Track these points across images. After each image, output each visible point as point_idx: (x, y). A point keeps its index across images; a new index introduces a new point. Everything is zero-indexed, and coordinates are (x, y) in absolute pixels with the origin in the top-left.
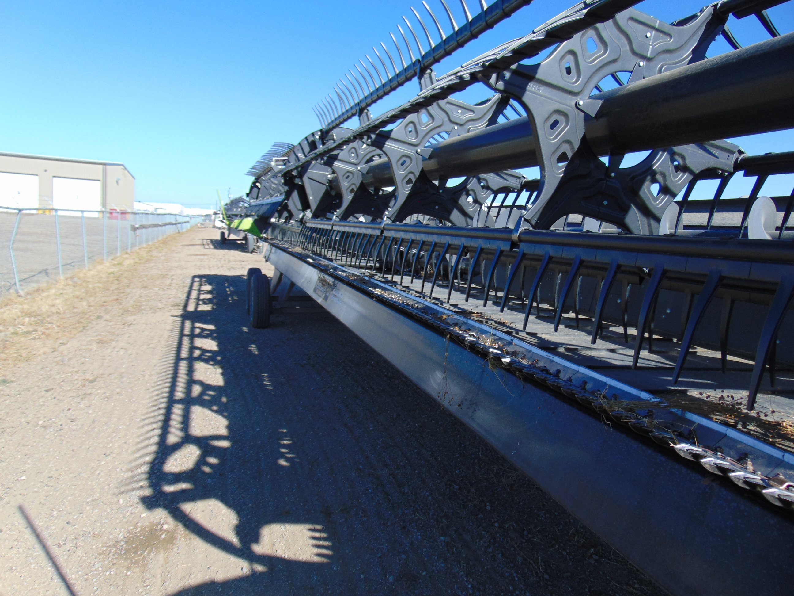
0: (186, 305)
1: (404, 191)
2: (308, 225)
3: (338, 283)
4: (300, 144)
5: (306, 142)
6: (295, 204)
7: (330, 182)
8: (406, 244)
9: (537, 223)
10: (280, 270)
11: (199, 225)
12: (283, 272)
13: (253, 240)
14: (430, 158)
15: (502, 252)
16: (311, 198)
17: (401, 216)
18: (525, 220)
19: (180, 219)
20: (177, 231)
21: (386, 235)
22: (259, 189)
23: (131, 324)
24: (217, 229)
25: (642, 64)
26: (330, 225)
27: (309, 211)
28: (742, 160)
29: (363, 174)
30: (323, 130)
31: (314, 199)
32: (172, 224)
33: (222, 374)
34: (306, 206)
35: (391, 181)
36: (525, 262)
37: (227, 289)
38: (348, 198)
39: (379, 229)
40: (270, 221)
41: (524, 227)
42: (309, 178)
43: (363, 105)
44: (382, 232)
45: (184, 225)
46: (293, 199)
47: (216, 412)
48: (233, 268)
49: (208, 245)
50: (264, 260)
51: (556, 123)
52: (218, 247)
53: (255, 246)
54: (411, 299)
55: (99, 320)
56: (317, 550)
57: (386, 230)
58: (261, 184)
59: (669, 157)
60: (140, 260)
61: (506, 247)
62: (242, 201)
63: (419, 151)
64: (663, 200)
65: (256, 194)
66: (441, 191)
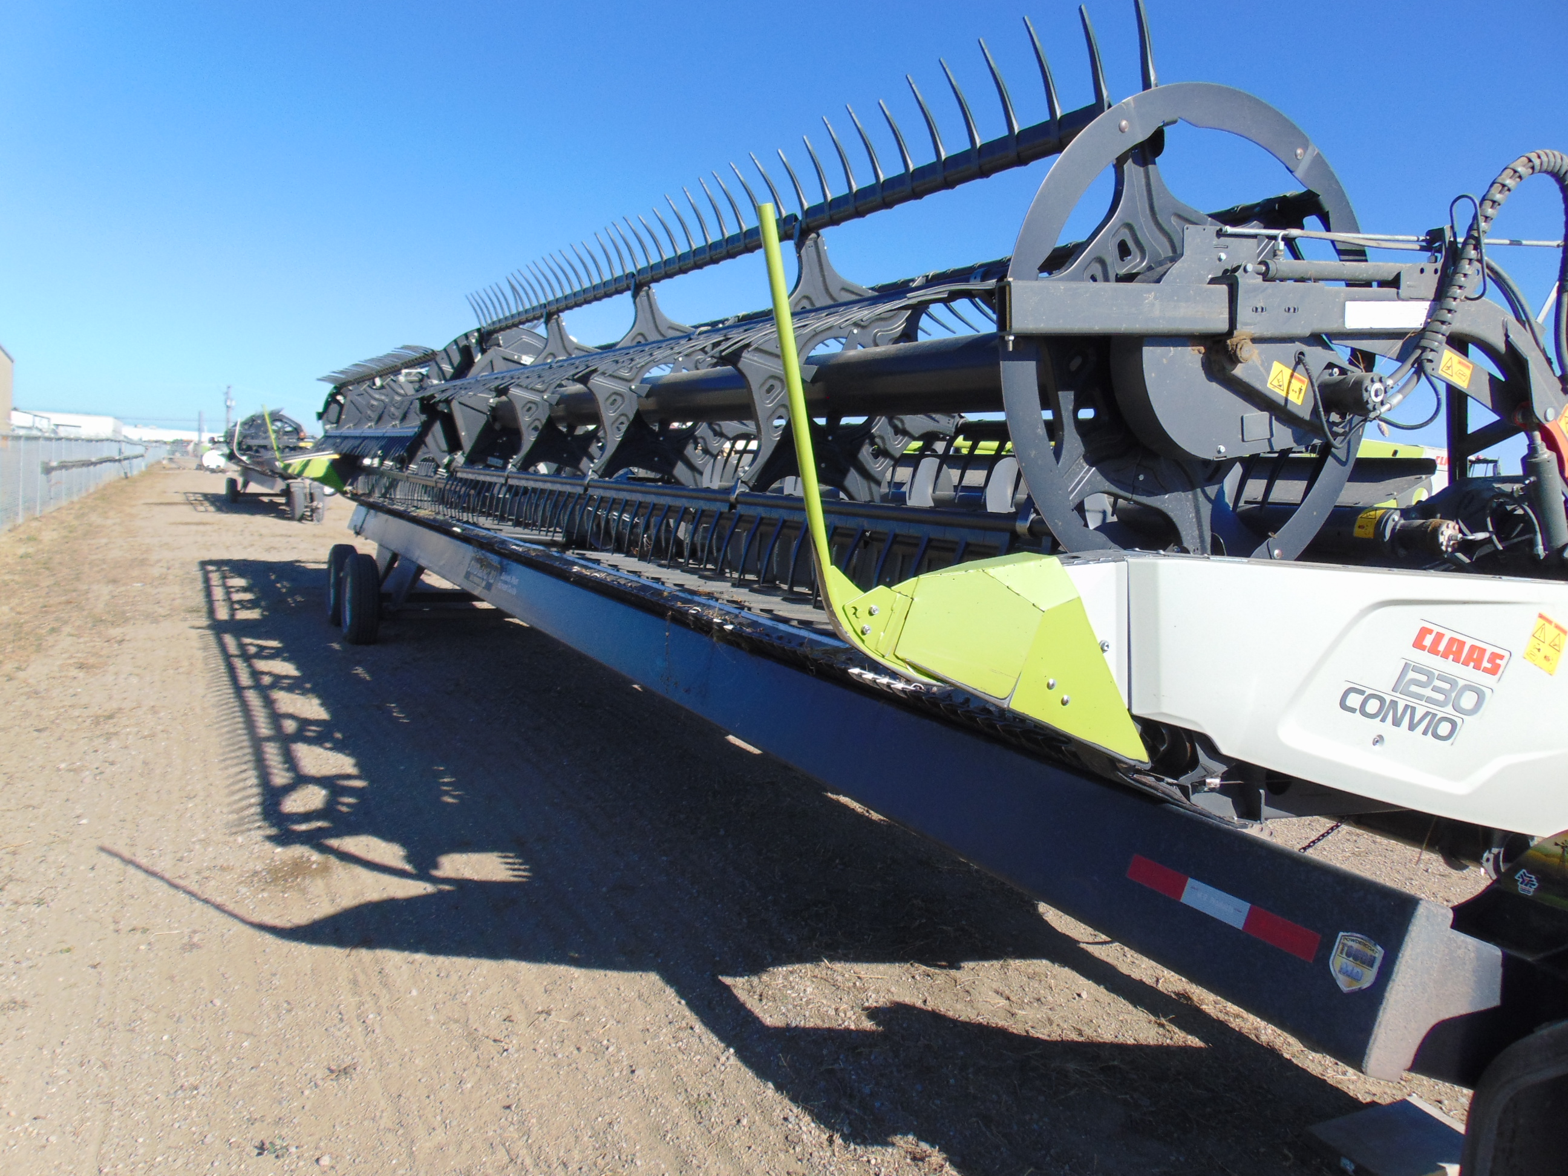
0: (211, 612)
1: (613, 439)
2: (459, 475)
3: (508, 564)
4: (445, 350)
5: (455, 347)
6: (436, 442)
7: (494, 410)
8: (617, 506)
9: (754, 485)
10: (393, 548)
11: (165, 462)
12: (396, 551)
13: (302, 497)
14: (648, 396)
15: (721, 514)
16: (463, 434)
17: (610, 469)
18: (742, 482)
19: (128, 451)
20: (123, 475)
21: (592, 494)
22: (341, 406)
23: (123, 640)
24: (208, 473)
25: (855, 331)
26: (503, 476)
27: (459, 453)
28: (962, 424)
29: (551, 405)
30: (483, 330)
31: (467, 435)
32: (114, 461)
33: (322, 705)
34: (454, 445)
35: (595, 418)
36: (762, 528)
37: (279, 585)
38: (529, 439)
39: (581, 485)
40: (362, 463)
41: (741, 489)
42: (460, 403)
43: (553, 308)
44: (586, 490)
45: (135, 461)
46: (434, 436)
47: (331, 749)
48: (275, 548)
49: (202, 505)
50: (352, 532)
51: (772, 388)
52: (224, 508)
53: (306, 507)
54: (624, 578)
55: (55, 634)
56: (511, 872)
57: (591, 487)
58: (345, 397)
59: (887, 421)
60: (71, 532)
61: (725, 508)
62: (281, 420)
63: (633, 387)
64: (883, 463)
65: (336, 415)
66: (661, 439)
